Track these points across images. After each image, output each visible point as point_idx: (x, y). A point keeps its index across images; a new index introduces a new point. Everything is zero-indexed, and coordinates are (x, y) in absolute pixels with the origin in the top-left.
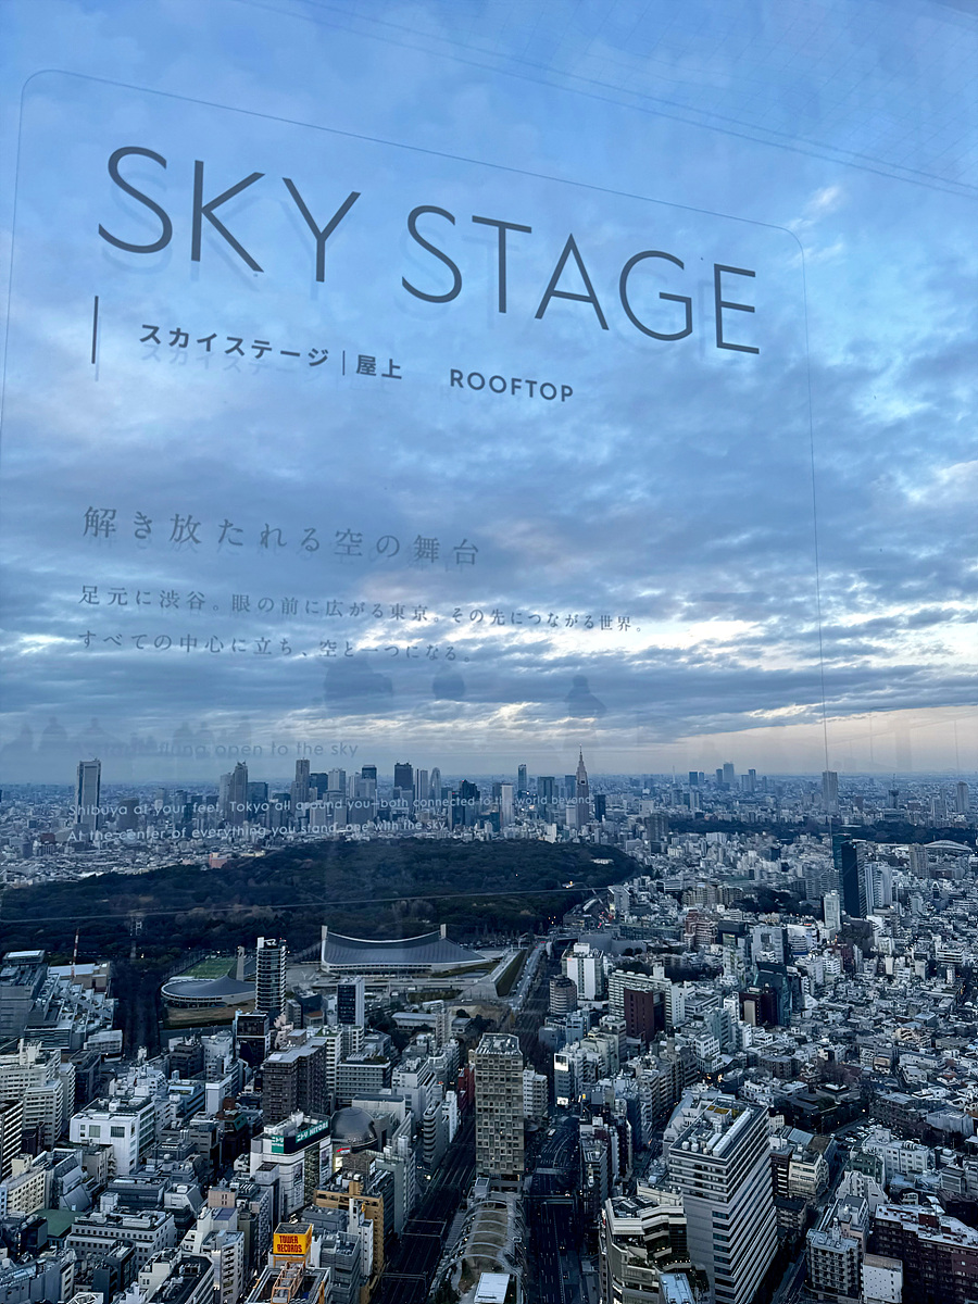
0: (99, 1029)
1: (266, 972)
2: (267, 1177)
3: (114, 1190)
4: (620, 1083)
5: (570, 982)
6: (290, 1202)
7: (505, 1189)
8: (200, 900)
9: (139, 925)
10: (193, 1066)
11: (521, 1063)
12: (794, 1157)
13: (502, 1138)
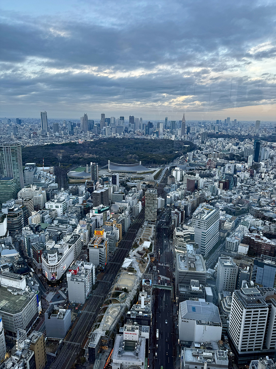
0: (52, 183)
1: (93, 171)
2: (94, 218)
3: (57, 220)
4: (183, 202)
5: (173, 177)
6: (100, 224)
7: (152, 224)
8: (77, 152)
9: (61, 158)
10: (76, 193)
11: (157, 196)
12: (226, 221)
13: (152, 212)
